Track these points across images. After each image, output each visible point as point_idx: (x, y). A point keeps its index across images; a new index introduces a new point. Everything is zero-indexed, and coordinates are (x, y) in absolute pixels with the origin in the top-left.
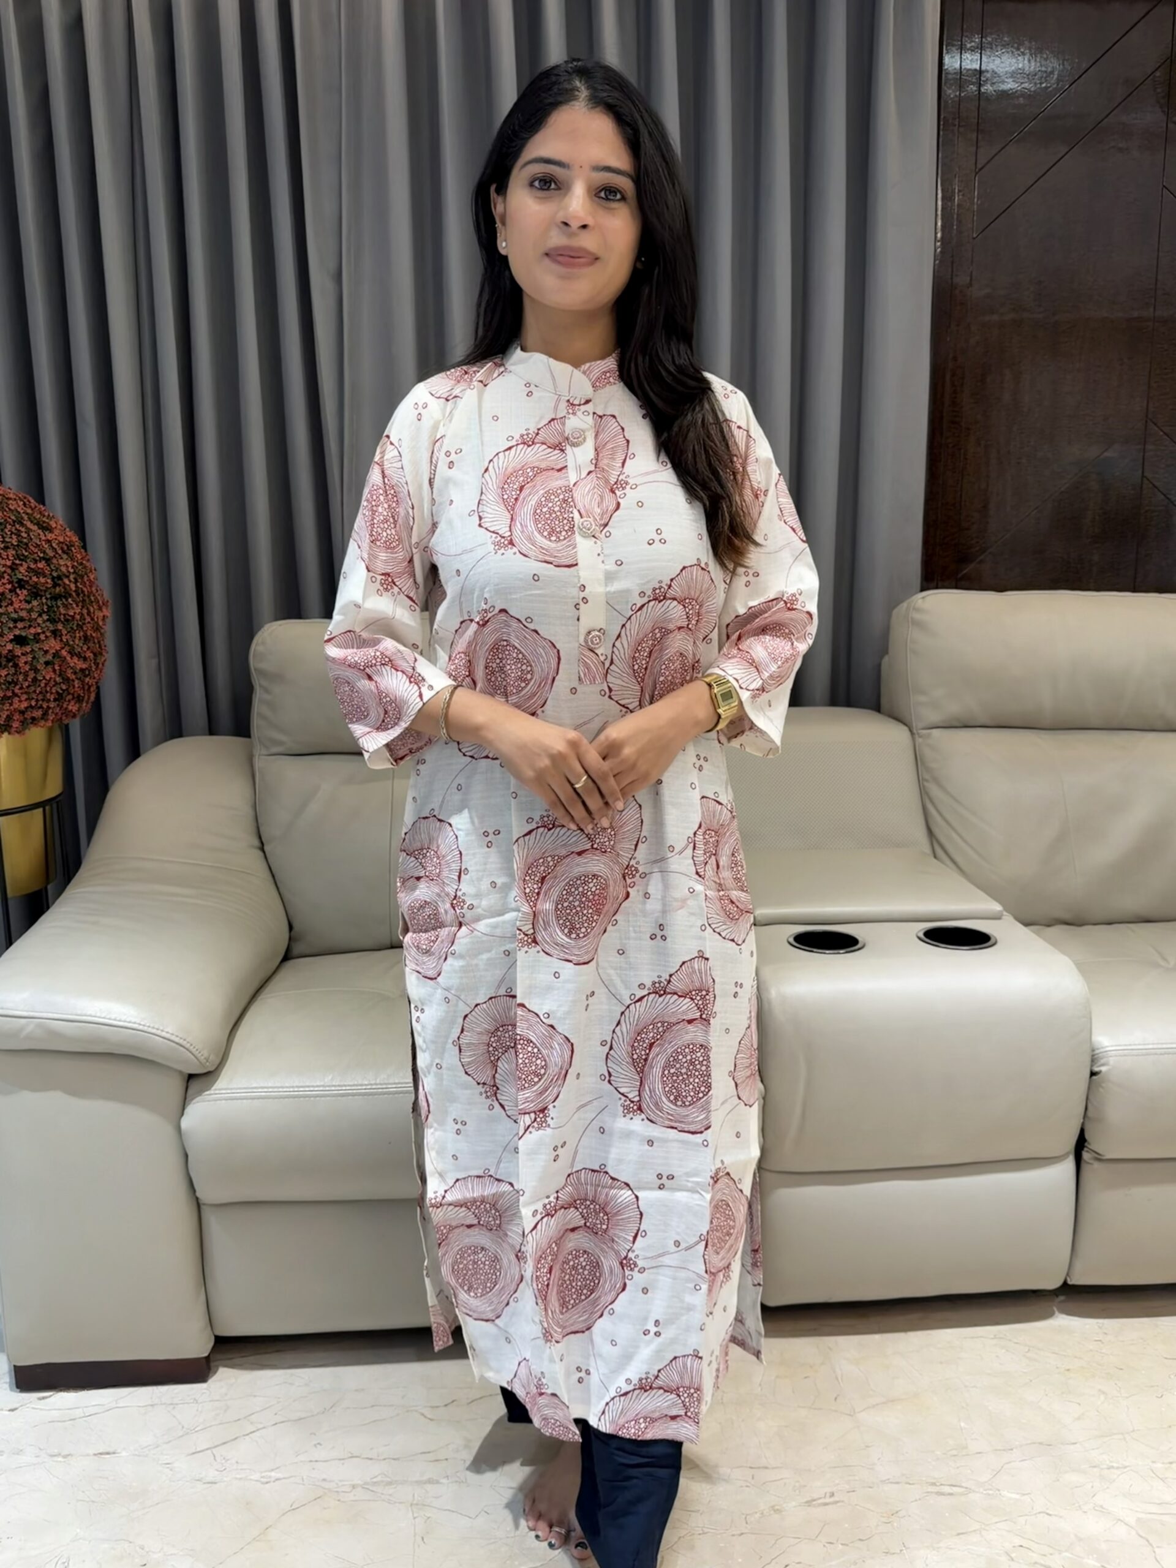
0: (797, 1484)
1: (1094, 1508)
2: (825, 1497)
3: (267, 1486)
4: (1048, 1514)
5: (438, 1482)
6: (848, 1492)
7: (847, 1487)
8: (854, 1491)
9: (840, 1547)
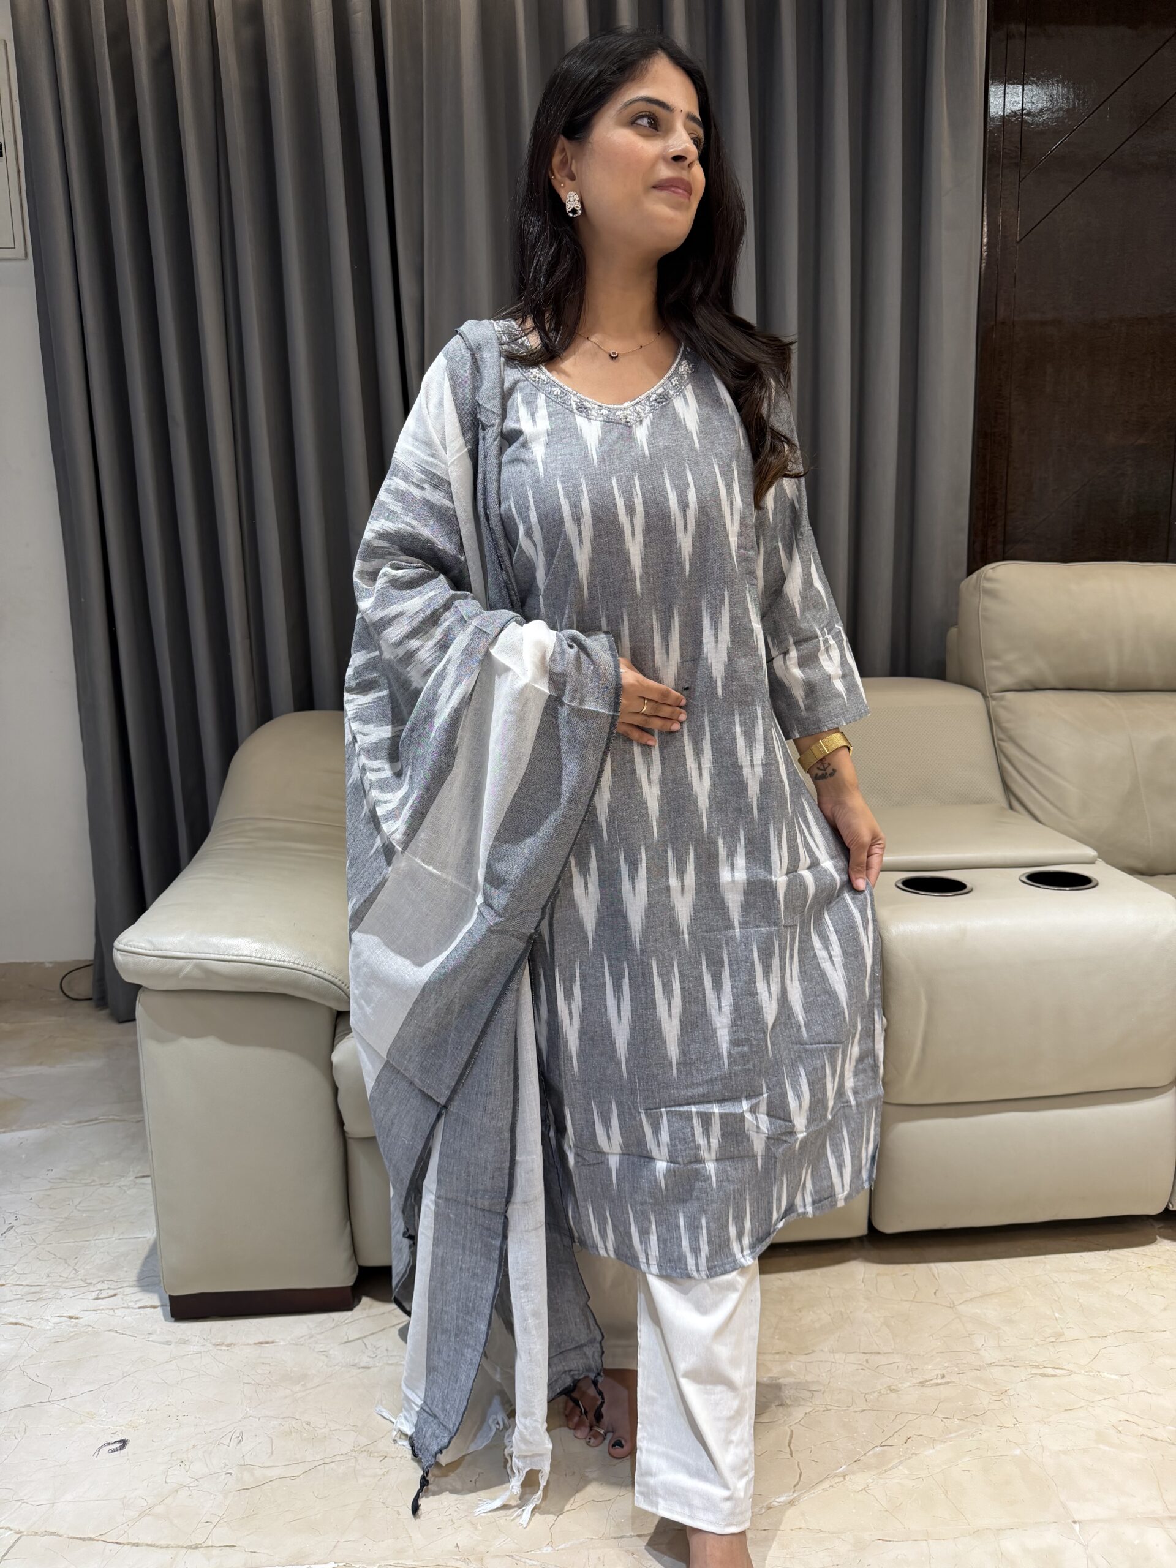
0: (909, 1368)
2: (936, 1379)
4: (1148, 1393)
6: (958, 1374)
7: (957, 1370)
8: (963, 1373)
9: (957, 1422)
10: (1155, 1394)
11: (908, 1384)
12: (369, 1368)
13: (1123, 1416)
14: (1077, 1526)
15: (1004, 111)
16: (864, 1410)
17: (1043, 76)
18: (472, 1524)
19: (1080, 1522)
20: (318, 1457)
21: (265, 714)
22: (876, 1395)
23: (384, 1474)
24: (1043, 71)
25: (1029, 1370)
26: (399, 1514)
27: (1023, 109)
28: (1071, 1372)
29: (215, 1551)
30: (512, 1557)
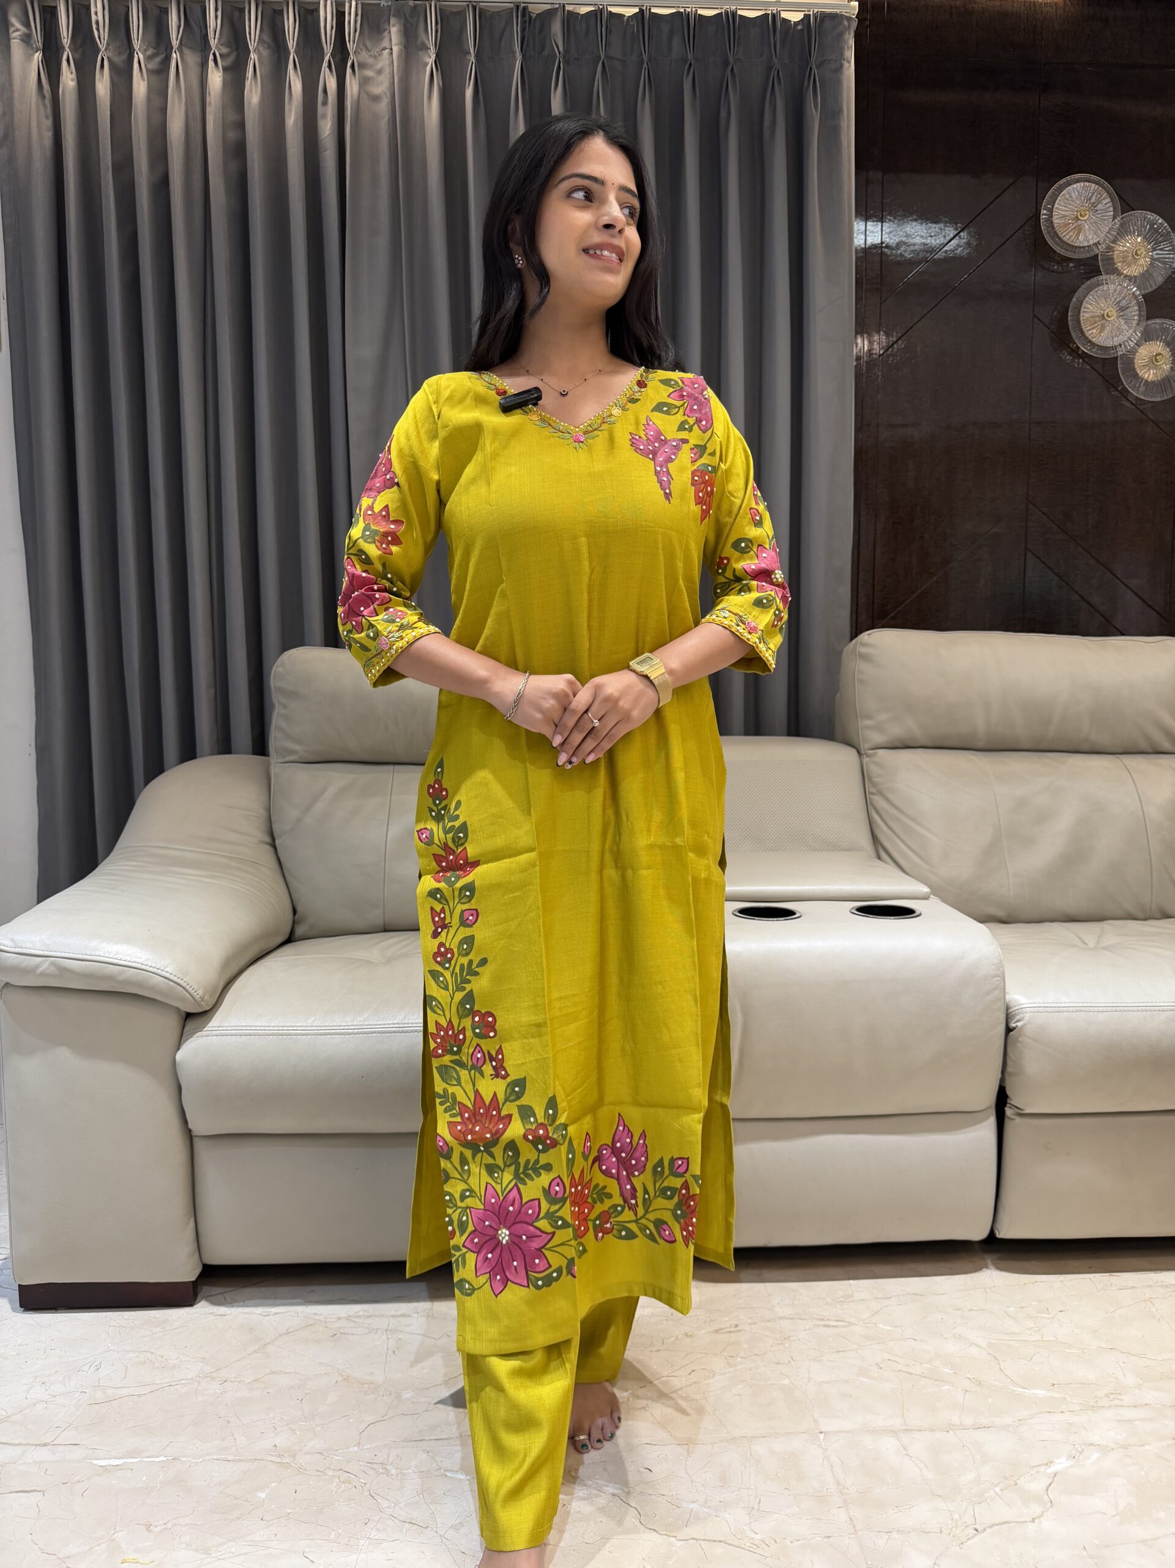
0: (708, 1319)
1: (953, 1336)
2: (731, 1327)
3: (268, 1318)
4: (914, 1339)
5: (409, 1316)
6: (750, 1324)
7: (750, 1321)
8: (755, 1324)
9: (739, 1359)
10: (921, 1340)
11: (704, 1331)
12: (225, 1315)
13: (887, 1356)
14: (822, 1436)
15: (865, 244)
16: (658, 1351)
17: (898, 216)
18: (292, 1430)
19: (825, 1433)
20: (165, 1381)
21: (188, 752)
22: (672, 1339)
23: (221, 1394)
24: (899, 211)
25: (815, 1322)
26: (229, 1422)
27: (882, 243)
28: (851, 1324)
29: (60, 1448)
30: (321, 1454)
